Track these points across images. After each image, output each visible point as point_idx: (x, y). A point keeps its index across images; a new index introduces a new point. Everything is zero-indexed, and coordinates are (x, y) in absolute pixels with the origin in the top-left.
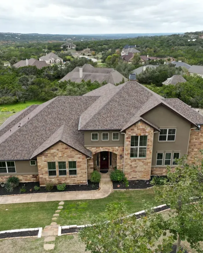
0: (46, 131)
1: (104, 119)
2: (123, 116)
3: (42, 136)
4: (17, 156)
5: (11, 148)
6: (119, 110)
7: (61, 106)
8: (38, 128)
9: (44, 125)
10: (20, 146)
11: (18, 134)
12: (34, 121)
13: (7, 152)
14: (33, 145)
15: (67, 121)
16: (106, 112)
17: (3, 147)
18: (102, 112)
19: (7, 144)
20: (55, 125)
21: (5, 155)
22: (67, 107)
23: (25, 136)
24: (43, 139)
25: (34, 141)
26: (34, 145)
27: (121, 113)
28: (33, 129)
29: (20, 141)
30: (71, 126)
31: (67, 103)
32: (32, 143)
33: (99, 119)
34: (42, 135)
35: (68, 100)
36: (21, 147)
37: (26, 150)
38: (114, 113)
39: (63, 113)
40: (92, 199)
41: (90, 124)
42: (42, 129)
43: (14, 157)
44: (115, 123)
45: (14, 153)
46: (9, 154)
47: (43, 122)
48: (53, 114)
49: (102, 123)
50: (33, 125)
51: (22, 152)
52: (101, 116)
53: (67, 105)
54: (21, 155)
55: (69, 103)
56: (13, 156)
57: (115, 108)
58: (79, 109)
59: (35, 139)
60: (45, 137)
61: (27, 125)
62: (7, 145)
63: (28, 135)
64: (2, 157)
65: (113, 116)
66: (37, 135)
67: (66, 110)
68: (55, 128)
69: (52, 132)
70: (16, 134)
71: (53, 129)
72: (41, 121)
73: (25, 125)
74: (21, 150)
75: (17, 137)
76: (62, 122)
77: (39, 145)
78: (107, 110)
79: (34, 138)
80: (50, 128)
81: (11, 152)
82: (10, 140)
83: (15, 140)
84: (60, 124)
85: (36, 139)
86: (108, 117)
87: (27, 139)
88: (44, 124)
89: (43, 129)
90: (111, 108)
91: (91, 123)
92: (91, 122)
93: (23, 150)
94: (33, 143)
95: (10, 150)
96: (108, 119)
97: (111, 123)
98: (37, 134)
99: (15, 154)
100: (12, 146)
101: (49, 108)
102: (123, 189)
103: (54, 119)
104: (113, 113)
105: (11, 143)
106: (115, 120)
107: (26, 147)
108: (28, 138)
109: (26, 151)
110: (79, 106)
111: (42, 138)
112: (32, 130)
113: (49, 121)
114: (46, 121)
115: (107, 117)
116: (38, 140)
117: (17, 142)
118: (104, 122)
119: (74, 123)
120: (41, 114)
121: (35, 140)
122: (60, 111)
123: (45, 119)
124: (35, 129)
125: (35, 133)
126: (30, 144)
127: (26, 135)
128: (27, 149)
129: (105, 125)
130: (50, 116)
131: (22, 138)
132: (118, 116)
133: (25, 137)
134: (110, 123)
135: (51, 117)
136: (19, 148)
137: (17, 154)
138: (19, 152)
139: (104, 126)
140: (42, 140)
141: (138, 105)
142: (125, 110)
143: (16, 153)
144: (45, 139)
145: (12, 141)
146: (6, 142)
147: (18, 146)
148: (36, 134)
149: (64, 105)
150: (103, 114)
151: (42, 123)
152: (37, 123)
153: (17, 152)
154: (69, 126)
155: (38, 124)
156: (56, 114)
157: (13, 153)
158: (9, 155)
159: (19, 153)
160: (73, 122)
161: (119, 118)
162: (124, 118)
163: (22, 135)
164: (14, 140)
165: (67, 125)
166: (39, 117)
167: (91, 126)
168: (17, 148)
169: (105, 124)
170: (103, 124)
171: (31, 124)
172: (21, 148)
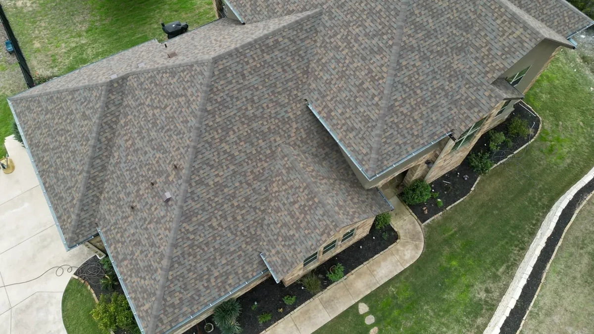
0: (249, 185)
1: (409, 120)
2: (443, 89)
3: (250, 204)
4: (229, 282)
5: (200, 272)
6: (428, 74)
7: (239, 90)
8: (226, 186)
9: (235, 172)
10: (217, 254)
11: (187, 228)
12: (201, 172)
13: (197, 286)
14: (244, 236)
15: (282, 133)
16: (404, 96)
17: (178, 280)
18: (396, 100)
19: (180, 267)
20: (261, 156)
21: (199, 296)
22: (257, 89)
23: (209, 223)
24: (257, 211)
25: (241, 227)
26: (249, 235)
27: (435, 82)
28: (216, 195)
29: (207, 244)
30: (298, 143)
31: (250, 72)
32: (239, 233)
33: (397, 124)
34: (247, 199)
35: (247, 63)
36: (222, 255)
37: (240, 256)
38: (421, 89)
39: (258, 113)
40: (405, 267)
41: (386, 151)
42: (237, 184)
43: (224, 287)
44: (434, 119)
45: (216, 278)
46: (207, 288)
47: (228, 162)
48: (235, 128)
49: (408, 132)
50: (207, 185)
51: (232, 267)
52: (400, 115)
53: (254, 80)
54: (236, 273)
55: (255, 70)
56: (218, 287)
57: (418, 74)
58: (291, 80)
59: (239, 218)
60: (258, 203)
61: (192, 193)
62: (184, 270)
63: (216, 218)
64: (196, 302)
65: (424, 101)
66: (238, 206)
67: (260, 99)
68: (266, 165)
69: (266, 179)
70: (183, 230)
71: (263, 169)
72: (220, 164)
73: (189, 195)
74: (227, 264)
75: (192, 237)
76: (272, 139)
77: (258, 229)
78: (405, 87)
79: (235, 219)
80: (255, 171)
81: (208, 281)
82: (183, 254)
83: (191, 246)
84: (270, 147)
85: (243, 218)
86: (413, 110)
87: (220, 229)
88: (232, 167)
89: (241, 183)
90: (410, 77)
91: (387, 146)
92: (385, 142)
93: (233, 261)
94: (241, 231)
95: (200, 278)
96: (416, 115)
97: (427, 122)
98: (236, 204)
99: (219, 280)
100: (198, 265)
101: (212, 113)
102: (437, 215)
103: (248, 139)
104: (419, 91)
105: (189, 261)
106: (432, 111)
107: (232, 249)
108: (220, 225)
109: (239, 258)
110: (284, 71)
111: (255, 208)
112: (216, 199)
113: (240, 151)
114: (233, 156)
115: (412, 112)
116: (249, 217)
117: (203, 249)
118: (412, 129)
119: (302, 130)
120: (206, 141)
121: (241, 220)
122: (246, 109)
123: (225, 152)
124: (220, 193)
125: (230, 204)
126: (237, 236)
127: (210, 219)
128: (239, 253)
129: (417, 136)
130: (232, 137)
131: (206, 233)
132: (434, 93)
133: (211, 226)
134: (425, 124)
135: (236, 139)
136: (218, 261)
137: (224, 278)
138: (225, 270)
139: (417, 138)
140: (256, 213)
141: (463, 39)
142: (441, 70)
143: (221, 275)
144: (262, 208)
145: (190, 255)
146: (176, 266)
147: (212, 257)
148: (232, 206)
149: (246, 83)
150: (400, 106)
151: (225, 168)
152: (213, 172)
153: (221, 272)
154: (295, 144)
155: (217, 175)
156: (243, 123)
157: (213, 280)
158: (209, 291)
159: (227, 274)
160: (297, 128)
161: (436, 100)
162: (446, 96)
163: (199, 224)
164: (191, 250)
165: (289, 144)
166: (207, 154)
167: (390, 155)
168: (213, 265)
169: (416, 133)
170: (413, 134)
171: (200, 182)
172: (223, 258)
